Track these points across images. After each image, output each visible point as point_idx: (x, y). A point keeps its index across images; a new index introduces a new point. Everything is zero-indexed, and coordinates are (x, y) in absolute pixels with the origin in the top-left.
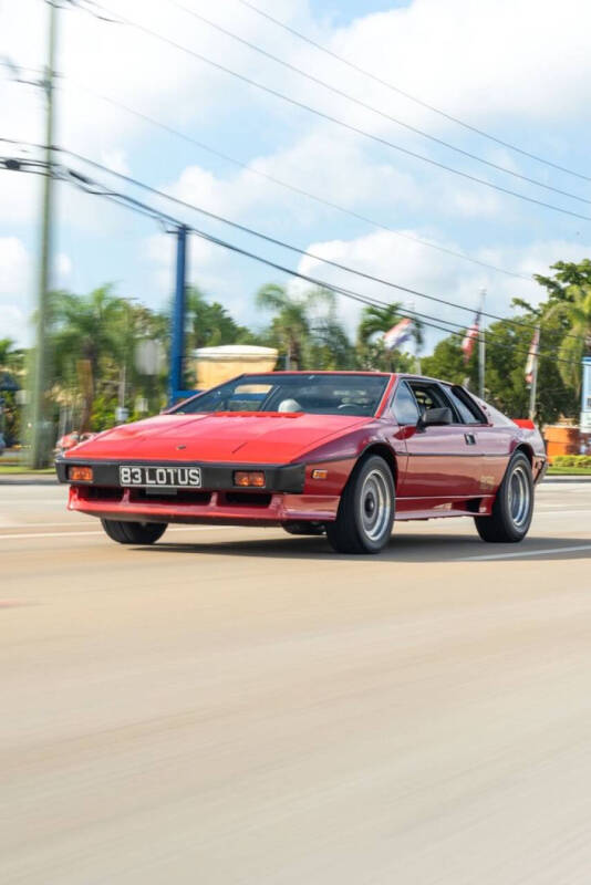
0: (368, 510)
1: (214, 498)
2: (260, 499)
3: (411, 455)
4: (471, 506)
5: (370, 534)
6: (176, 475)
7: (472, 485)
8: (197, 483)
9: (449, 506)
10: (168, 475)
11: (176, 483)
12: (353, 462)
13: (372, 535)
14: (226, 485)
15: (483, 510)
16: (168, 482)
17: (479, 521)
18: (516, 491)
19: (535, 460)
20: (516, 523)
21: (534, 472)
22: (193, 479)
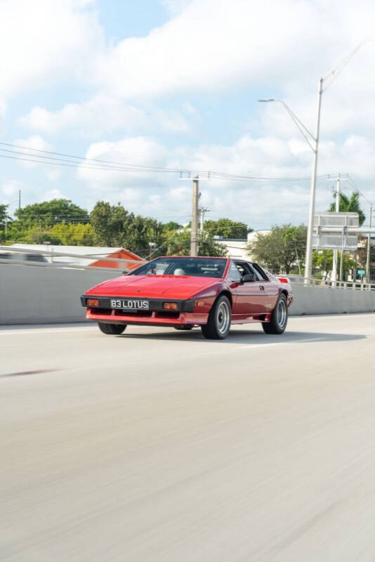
0: (220, 320)
1: (154, 314)
2: (174, 315)
3: (238, 295)
4: (261, 318)
5: (221, 330)
6: (137, 304)
7: (262, 308)
8: (147, 307)
9: (251, 318)
10: (133, 303)
11: (137, 307)
12: (215, 298)
13: (221, 331)
14: (159, 308)
15: (266, 319)
16: (133, 307)
17: (264, 325)
18: (280, 311)
19: (289, 297)
20: (280, 325)
21: (288, 302)
22: (145, 305)
